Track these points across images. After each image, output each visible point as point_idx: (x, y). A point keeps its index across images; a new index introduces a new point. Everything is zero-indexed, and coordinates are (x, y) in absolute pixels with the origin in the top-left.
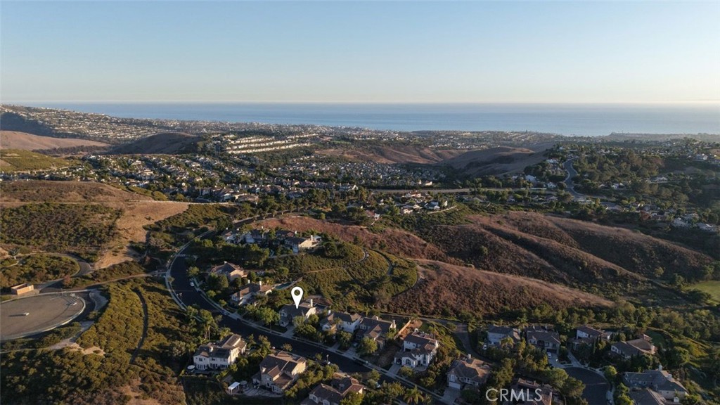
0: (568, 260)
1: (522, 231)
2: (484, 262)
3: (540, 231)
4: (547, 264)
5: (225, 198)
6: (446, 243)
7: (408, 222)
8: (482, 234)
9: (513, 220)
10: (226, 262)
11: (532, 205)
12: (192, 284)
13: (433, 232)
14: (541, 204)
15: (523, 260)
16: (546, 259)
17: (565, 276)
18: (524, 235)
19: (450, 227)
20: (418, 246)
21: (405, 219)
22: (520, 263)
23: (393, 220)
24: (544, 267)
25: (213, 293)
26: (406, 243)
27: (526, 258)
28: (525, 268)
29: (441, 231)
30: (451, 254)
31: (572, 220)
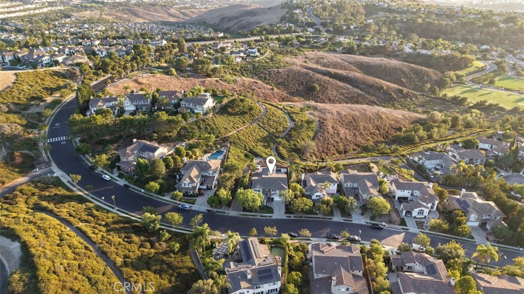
0: (372, 86)
1: (324, 67)
2: (319, 97)
3: (335, 65)
4: (360, 92)
6: (284, 85)
7: (245, 70)
8: (307, 74)
9: (313, 59)
10: (135, 140)
11: (313, 46)
13: (270, 76)
14: (318, 45)
15: (344, 91)
16: (358, 87)
17: (373, 98)
18: (324, 69)
19: (280, 70)
20: (268, 91)
21: (242, 67)
22: (342, 94)
23: (232, 69)
24: (359, 95)
25: (155, 185)
26: (258, 90)
27: (344, 89)
28: (348, 98)
29: (275, 75)
30: (292, 94)
31: (346, 55)
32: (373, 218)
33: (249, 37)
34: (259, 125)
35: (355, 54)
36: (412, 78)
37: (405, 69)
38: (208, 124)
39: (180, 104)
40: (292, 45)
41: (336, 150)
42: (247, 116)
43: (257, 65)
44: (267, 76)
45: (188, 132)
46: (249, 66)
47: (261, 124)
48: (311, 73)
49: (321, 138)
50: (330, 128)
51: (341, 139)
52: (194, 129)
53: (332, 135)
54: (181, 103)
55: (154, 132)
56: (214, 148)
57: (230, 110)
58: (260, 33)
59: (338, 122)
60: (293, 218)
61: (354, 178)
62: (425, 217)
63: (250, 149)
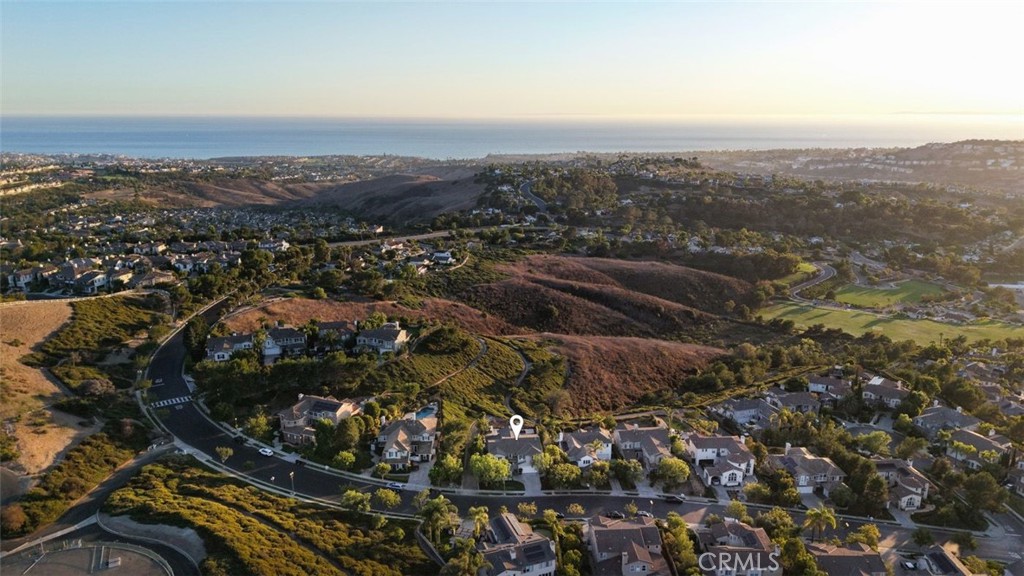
0: (641, 307)
1: (561, 278)
2: (560, 327)
3: (579, 275)
4: (624, 317)
5: (96, 285)
6: (501, 309)
7: (435, 286)
8: (536, 290)
9: (541, 267)
10: (301, 396)
11: (538, 245)
12: (268, 451)
13: (476, 295)
14: (547, 243)
15: (598, 317)
16: (619, 310)
17: (645, 327)
18: (562, 281)
19: (492, 285)
20: (477, 319)
21: (429, 282)
22: (595, 321)
23: (414, 286)
24: (623, 321)
25: (348, 456)
26: (461, 317)
27: (598, 313)
28: (605, 327)
29: (486, 293)
30: (516, 323)
31: (595, 258)
32: (666, 490)
33: (429, 233)
34: (480, 369)
35: (608, 257)
36: (705, 292)
37: (692, 278)
38: (404, 369)
39: (355, 340)
40: (504, 245)
41: (600, 403)
42: (459, 355)
43: (453, 278)
44: (473, 296)
45: (376, 383)
46: (441, 280)
47: (482, 367)
48: (543, 289)
49: (575, 387)
50: (587, 371)
51: (606, 388)
52: (384, 377)
53: (591, 381)
54: (358, 339)
55: (324, 384)
56: (419, 405)
57: (432, 347)
58: (447, 226)
59: (597, 362)
60: (553, 494)
61: (633, 436)
62: (739, 484)
63: (473, 405)
